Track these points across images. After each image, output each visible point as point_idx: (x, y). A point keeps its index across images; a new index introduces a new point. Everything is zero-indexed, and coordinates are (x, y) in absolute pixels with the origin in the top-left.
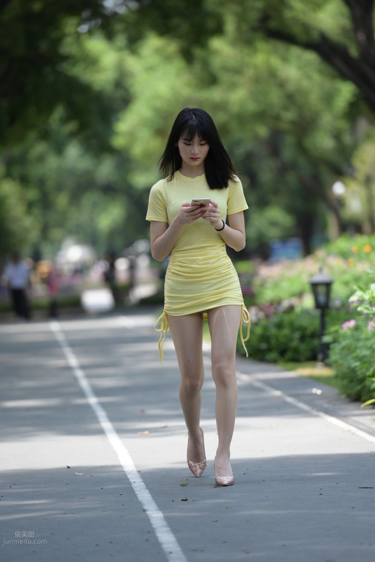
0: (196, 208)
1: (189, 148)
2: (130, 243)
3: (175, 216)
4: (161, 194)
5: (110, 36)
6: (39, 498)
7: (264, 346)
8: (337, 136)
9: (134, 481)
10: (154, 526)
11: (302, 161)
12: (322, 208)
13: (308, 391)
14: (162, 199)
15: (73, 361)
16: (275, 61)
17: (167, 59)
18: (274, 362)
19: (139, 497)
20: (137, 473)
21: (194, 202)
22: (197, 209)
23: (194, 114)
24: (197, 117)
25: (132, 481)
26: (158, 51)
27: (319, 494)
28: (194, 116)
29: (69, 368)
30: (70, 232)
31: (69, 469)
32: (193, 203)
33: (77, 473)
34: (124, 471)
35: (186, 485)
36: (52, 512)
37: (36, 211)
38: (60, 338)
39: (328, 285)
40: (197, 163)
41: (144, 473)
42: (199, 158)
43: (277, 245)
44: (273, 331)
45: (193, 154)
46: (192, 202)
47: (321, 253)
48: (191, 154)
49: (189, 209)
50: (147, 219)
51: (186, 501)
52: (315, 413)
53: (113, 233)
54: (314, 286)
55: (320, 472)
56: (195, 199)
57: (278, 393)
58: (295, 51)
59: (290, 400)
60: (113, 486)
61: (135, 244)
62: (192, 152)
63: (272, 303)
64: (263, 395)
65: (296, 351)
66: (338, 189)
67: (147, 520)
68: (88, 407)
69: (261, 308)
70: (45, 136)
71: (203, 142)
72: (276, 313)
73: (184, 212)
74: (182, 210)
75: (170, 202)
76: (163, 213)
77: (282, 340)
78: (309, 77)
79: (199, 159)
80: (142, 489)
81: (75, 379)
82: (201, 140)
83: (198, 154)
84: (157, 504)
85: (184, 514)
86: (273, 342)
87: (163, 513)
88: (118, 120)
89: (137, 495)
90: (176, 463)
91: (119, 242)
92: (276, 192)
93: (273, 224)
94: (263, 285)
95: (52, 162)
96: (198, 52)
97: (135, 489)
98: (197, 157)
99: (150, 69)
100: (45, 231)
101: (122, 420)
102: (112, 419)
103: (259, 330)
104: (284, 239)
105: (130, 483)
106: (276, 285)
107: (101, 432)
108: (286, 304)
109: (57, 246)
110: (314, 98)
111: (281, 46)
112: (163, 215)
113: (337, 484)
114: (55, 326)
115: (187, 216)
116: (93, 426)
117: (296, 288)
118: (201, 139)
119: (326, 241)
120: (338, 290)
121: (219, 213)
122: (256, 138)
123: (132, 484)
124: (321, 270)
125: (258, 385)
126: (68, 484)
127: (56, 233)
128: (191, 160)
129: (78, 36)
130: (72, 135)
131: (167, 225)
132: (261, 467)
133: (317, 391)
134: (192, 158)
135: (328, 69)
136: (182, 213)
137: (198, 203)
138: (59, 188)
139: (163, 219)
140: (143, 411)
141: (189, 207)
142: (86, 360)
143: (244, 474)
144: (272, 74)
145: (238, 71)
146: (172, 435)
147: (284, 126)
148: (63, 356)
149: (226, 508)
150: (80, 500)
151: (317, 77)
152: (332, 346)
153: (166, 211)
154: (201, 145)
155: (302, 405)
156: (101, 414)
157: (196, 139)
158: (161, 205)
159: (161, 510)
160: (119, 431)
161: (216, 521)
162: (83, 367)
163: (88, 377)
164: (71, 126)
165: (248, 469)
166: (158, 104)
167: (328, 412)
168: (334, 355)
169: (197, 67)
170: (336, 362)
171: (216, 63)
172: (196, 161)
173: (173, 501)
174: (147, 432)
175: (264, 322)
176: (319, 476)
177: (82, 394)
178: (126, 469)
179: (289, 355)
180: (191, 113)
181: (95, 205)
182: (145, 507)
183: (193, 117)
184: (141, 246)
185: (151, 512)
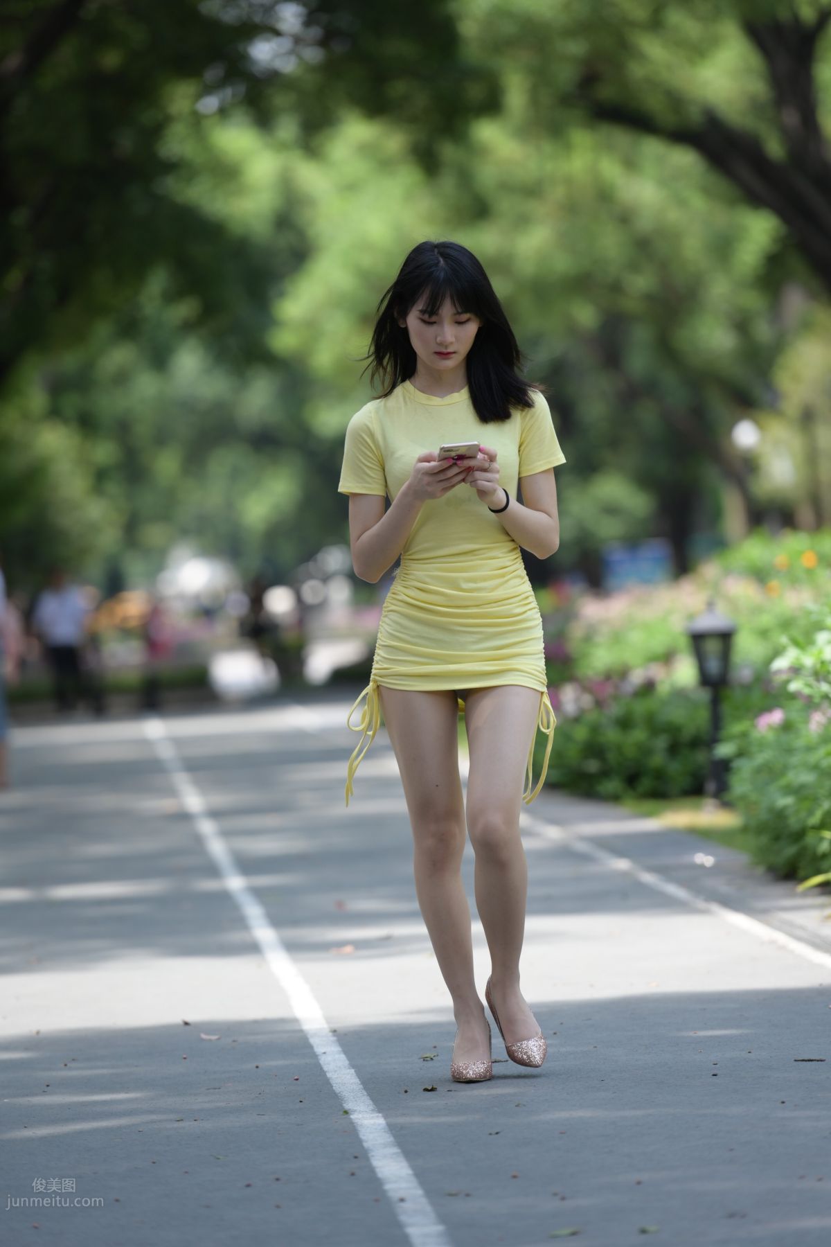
0: (448, 465)
1: (431, 331)
2: (310, 553)
3: (403, 484)
4: (372, 435)
5: (263, 119)
6: (124, 1088)
7: (593, 766)
8: (742, 325)
9: (323, 1051)
10: (365, 1145)
11: (669, 379)
12: (711, 475)
13: (685, 859)
14: (375, 446)
15: (193, 801)
16: (611, 169)
17: (385, 165)
18: (615, 798)
19: (334, 1085)
20: (331, 1034)
21: (445, 451)
22: (450, 467)
23: (442, 255)
24: (447, 259)
25: (319, 1050)
26: (366, 150)
27: (712, 1074)
28: (441, 260)
29: (184, 817)
30: (185, 532)
31: (187, 1027)
32: (443, 453)
33: (203, 1036)
34: (301, 1031)
35: (432, 1059)
36: (154, 1117)
37: (113, 488)
38: (166, 753)
39: (726, 637)
40: (451, 363)
41: (346, 1035)
42: (454, 353)
43: (617, 555)
44: (612, 735)
45: (441, 344)
46: (440, 452)
47: (710, 570)
48: (437, 343)
49: (434, 467)
50: (340, 490)
51: (433, 1092)
52: (701, 904)
53: (274, 533)
54: (698, 640)
55: (712, 1029)
56: (446, 446)
57: (622, 864)
58: (652, 148)
59: (648, 878)
60: (280, 1063)
61: (320, 556)
62: (439, 339)
63: (608, 676)
64: (591, 869)
65: (660, 775)
66: (745, 435)
67: (352, 1132)
68: (225, 898)
69: (586, 687)
70: (129, 329)
71: (465, 316)
72: (616, 698)
73: (423, 474)
74: (418, 471)
75: (393, 453)
76: (376, 475)
77: (630, 752)
78: (681, 203)
79: (454, 355)
80: (340, 1067)
81: (199, 840)
82: (458, 313)
83: (452, 343)
84: (372, 1099)
85: (429, 1120)
86: (612, 757)
87: (385, 1117)
88: (282, 294)
89: (331, 1081)
90: (412, 1013)
91: (287, 552)
92: (614, 443)
93: (611, 510)
94: (588, 638)
95: (146, 386)
96: (448, 151)
97: (325, 1068)
98: (450, 350)
99: (350, 188)
100: (131, 529)
101: (295, 922)
102: (276, 921)
103: (581, 733)
104: (632, 543)
105: (315, 1056)
106: (617, 638)
107: (253, 948)
108: (637, 677)
109: (158, 561)
110: (693, 248)
111: (621, 137)
112: (377, 480)
113: (750, 1052)
114: (155, 729)
115: (429, 484)
116: (236, 937)
117: (658, 643)
118: (460, 310)
119: (720, 545)
120: (747, 648)
121: (498, 472)
122: (572, 330)
123: (319, 1057)
124: (710, 605)
125: (581, 847)
126: (185, 1058)
127: (154, 534)
128: (436, 357)
129: (197, 120)
130: (188, 327)
131: (387, 502)
132: (590, 1019)
133: (705, 859)
134: (439, 354)
135: (720, 184)
136: (419, 476)
137: (453, 454)
138: (161, 439)
139: (376, 490)
140: (340, 904)
141: (433, 464)
142: (222, 799)
143: (555, 1034)
144: (604, 196)
145: (532, 191)
146: (403, 953)
147: (631, 304)
148: (172, 792)
149: (517, 1106)
150: (212, 1091)
151: (698, 203)
152: (736, 764)
153: (384, 470)
154: (460, 323)
155: (673, 889)
156: (254, 911)
157: (447, 310)
158: (372, 459)
159: (379, 1111)
160: (293, 947)
161: (497, 1133)
162: (215, 814)
163: (226, 834)
164: (184, 310)
165: (562, 1024)
166: (367, 261)
167: (729, 903)
168: (740, 784)
169: (448, 183)
170: (743, 798)
171: (487, 175)
172: (448, 359)
173: (406, 1092)
174: (349, 949)
175: (592, 716)
176: (711, 1037)
177: (213, 870)
178: (307, 1027)
179: (646, 783)
180: (436, 253)
181: (235, 475)
182: (347, 1106)
183: (439, 262)
184: (334, 559)
185: (360, 1116)
